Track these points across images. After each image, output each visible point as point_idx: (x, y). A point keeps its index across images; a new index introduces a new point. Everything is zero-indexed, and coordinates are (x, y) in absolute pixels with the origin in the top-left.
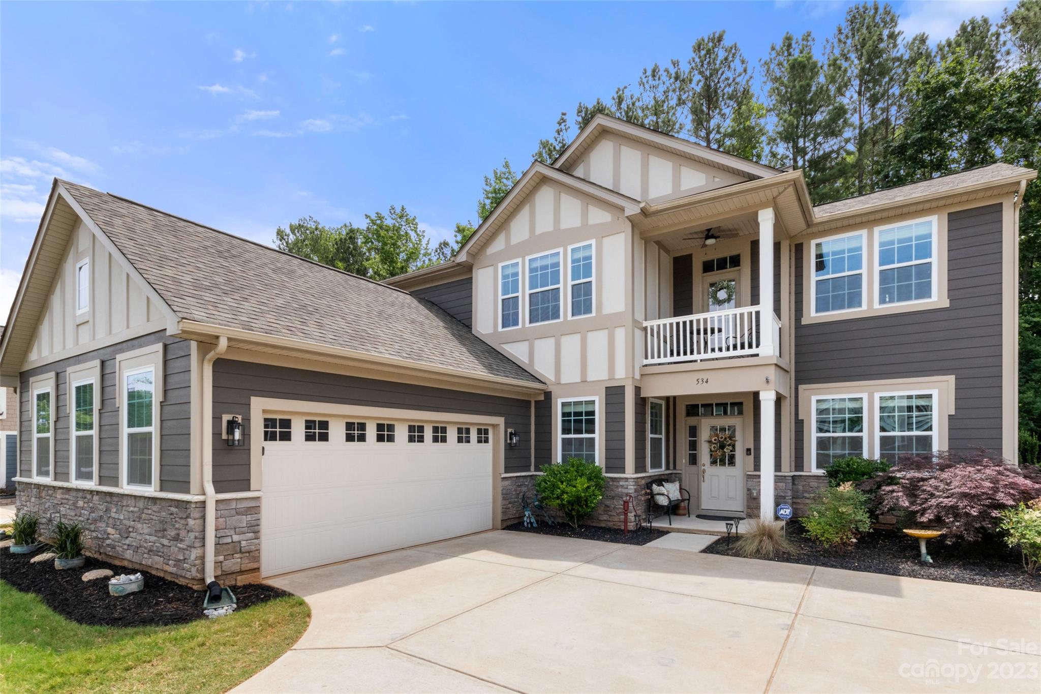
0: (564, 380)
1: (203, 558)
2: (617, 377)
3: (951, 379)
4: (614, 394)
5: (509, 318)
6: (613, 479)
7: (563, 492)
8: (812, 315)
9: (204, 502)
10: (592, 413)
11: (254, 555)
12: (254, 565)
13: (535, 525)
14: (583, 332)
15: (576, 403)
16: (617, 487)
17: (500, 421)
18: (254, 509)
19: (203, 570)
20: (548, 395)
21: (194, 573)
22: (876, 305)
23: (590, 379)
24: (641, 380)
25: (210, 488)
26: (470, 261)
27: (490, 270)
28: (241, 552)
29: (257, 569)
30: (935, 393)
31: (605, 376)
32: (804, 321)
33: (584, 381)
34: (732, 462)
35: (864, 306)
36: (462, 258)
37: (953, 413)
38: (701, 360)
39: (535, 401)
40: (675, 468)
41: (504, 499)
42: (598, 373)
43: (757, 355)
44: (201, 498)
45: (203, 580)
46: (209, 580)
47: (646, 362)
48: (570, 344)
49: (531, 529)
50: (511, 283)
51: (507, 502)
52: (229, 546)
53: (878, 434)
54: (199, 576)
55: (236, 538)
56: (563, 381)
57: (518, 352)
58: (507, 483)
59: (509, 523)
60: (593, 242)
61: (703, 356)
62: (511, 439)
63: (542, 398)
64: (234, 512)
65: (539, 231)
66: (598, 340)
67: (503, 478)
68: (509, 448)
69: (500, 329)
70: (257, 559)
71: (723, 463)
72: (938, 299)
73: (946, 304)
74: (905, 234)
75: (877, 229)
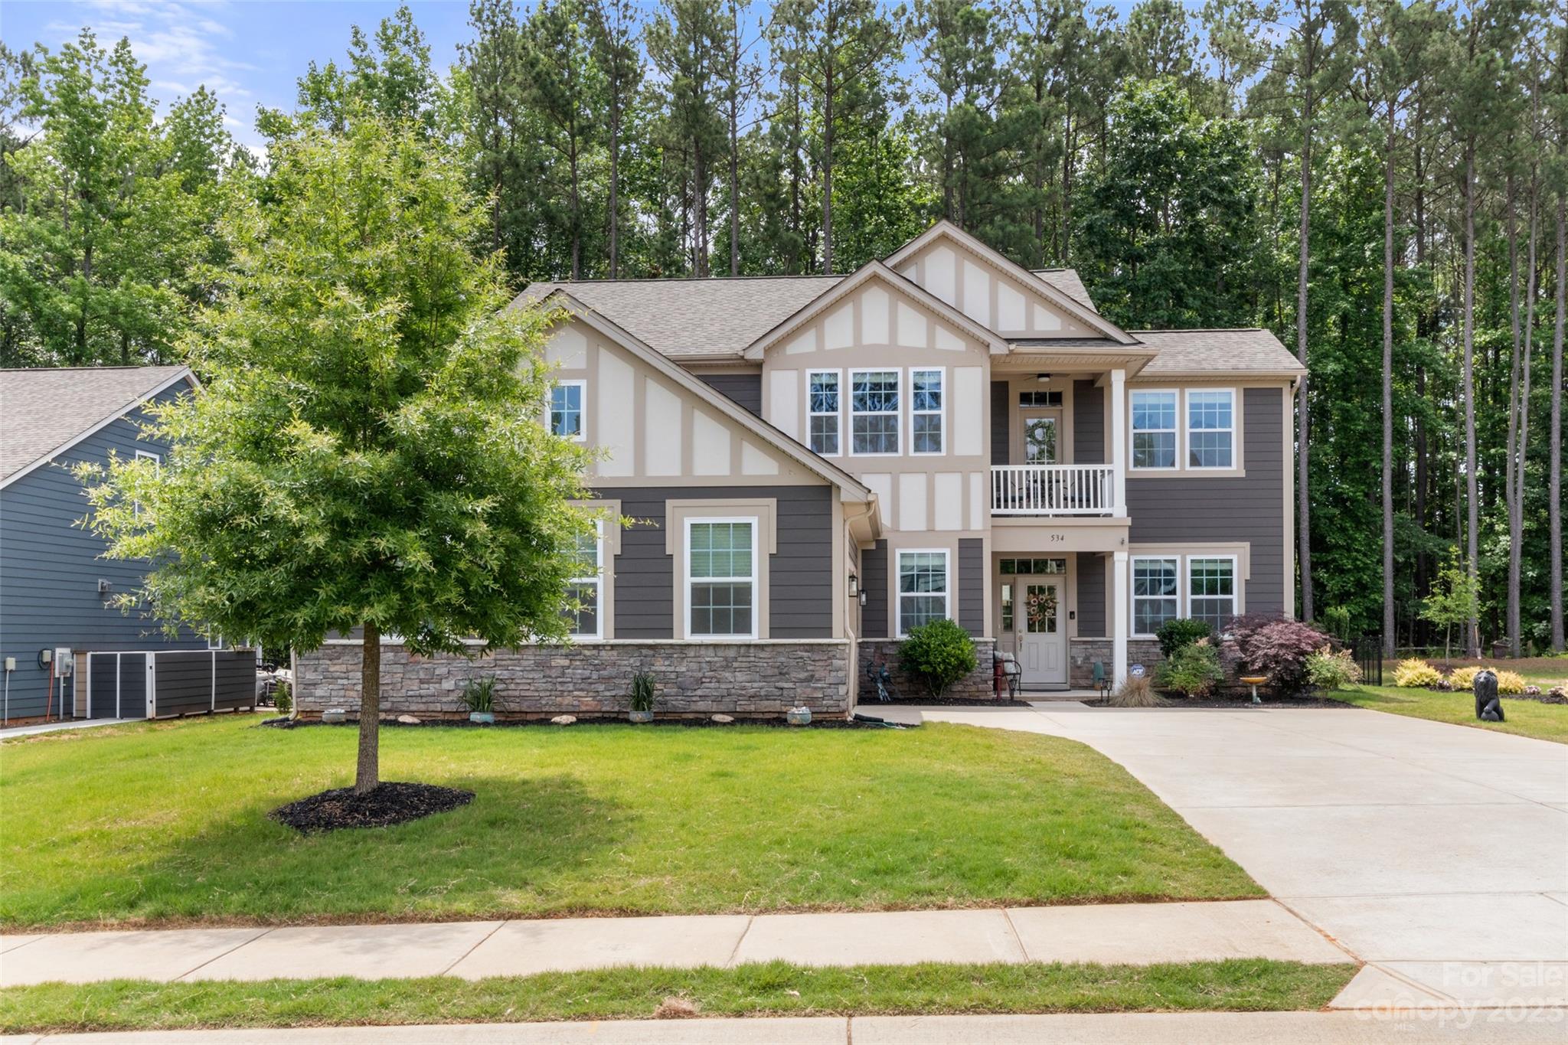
0: (904, 527)
2: (973, 528)
3: (1247, 545)
4: (969, 549)
5: (821, 443)
8: (1130, 470)
10: (941, 568)
14: (930, 473)
15: (921, 555)
20: (882, 545)
22: (1187, 467)
23: (937, 529)
26: (762, 359)
27: (791, 374)
30: (1235, 558)
31: (957, 525)
33: (931, 530)
34: (1052, 627)
35: (1177, 467)
36: (756, 354)
37: (1249, 578)
38: (1054, 515)
42: (949, 520)
43: (1111, 515)
47: (995, 511)
48: (913, 486)
50: (824, 395)
53: (1189, 597)
58: (865, 650)
60: (943, 369)
61: (1055, 511)
63: (873, 546)
65: (867, 340)
66: (948, 485)
67: (861, 644)
71: (1042, 630)
72: (1236, 468)
73: (1243, 474)
74: (1210, 400)
75: (1188, 391)
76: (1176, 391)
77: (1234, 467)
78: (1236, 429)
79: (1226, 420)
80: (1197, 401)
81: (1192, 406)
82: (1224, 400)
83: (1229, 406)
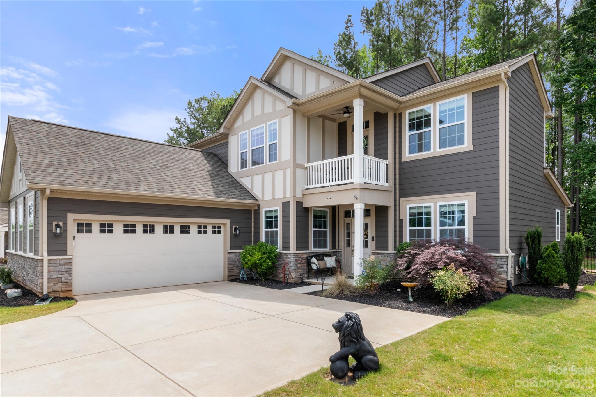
1: (42, 283)
2: (287, 196)
3: (474, 193)
4: (286, 207)
5: (244, 164)
6: (286, 254)
7: (249, 260)
8: (407, 156)
9: (43, 260)
10: (276, 217)
11: (69, 284)
12: (69, 289)
13: (246, 279)
14: (273, 171)
15: (272, 211)
16: (287, 258)
17: (228, 222)
18: (69, 263)
19: (42, 289)
20: (259, 206)
21: (39, 290)
22: (438, 150)
23: (276, 198)
24: (303, 197)
25: (45, 254)
26: (226, 132)
27: (236, 136)
28: (62, 282)
29: (71, 290)
30: (466, 203)
31: (282, 196)
32: (403, 160)
33: (274, 199)
34: (366, 245)
35: (432, 150)
36: (222, 130)
37: (475, 215)
38: (331, 186)
39: (254, 210)
40: (339, 249)
41: (229, 264)
42: (279, 195)
43: (352, 183)
44: (41, 258)
45: (43, 293)
46: (45, 292)
47: (307, 187)
48: (268, 178)
49: (243, 281)
50: (244, 144)
51: (232, 266)
52: (57, 279)
53: (439, 228)
54: (41, 291)
55: (59, 276)
56: (265, 199)
57: (246, 182)
58: (232, 256)
59: (234, 278)
60: (277, 120)
61: (331, 183)
62: (235, 231)
63: (256, 208)
64: (58, 265)
65: (255, 115)
66: (279, 176)
67: (229, 253)
68: (234, 237)
69: (240, 170)
70: (71, 286)
72: (467, 145)
73: (471, 148)
74: (451, 106)
75: (438, 103)
76: (431, 105)
77: (466, 145)
78: (467, 121)
79: (461, 115)
80: (443, 109)
81: (440, 112)
82: (460, 104)
83: (463, 107)
